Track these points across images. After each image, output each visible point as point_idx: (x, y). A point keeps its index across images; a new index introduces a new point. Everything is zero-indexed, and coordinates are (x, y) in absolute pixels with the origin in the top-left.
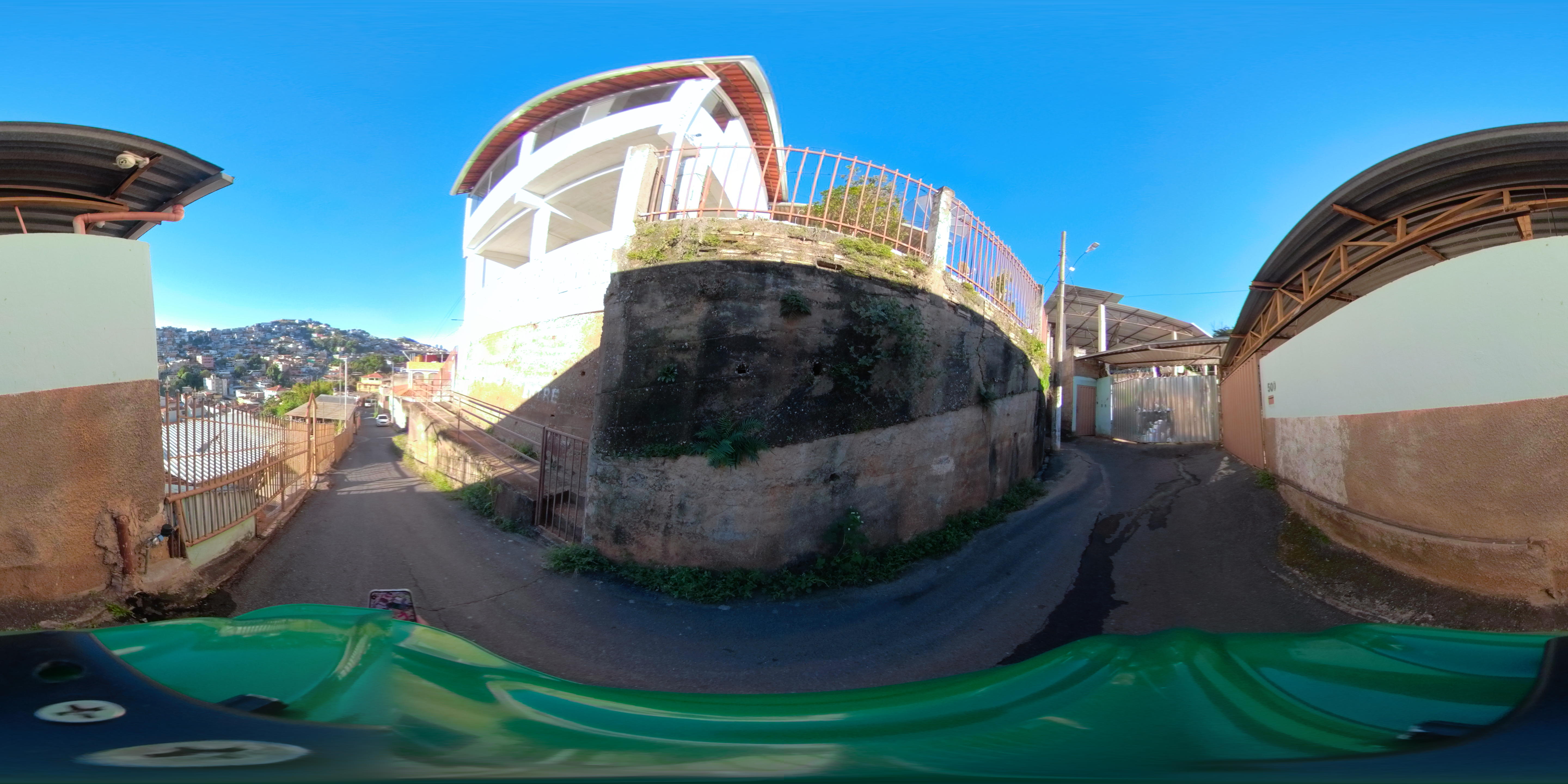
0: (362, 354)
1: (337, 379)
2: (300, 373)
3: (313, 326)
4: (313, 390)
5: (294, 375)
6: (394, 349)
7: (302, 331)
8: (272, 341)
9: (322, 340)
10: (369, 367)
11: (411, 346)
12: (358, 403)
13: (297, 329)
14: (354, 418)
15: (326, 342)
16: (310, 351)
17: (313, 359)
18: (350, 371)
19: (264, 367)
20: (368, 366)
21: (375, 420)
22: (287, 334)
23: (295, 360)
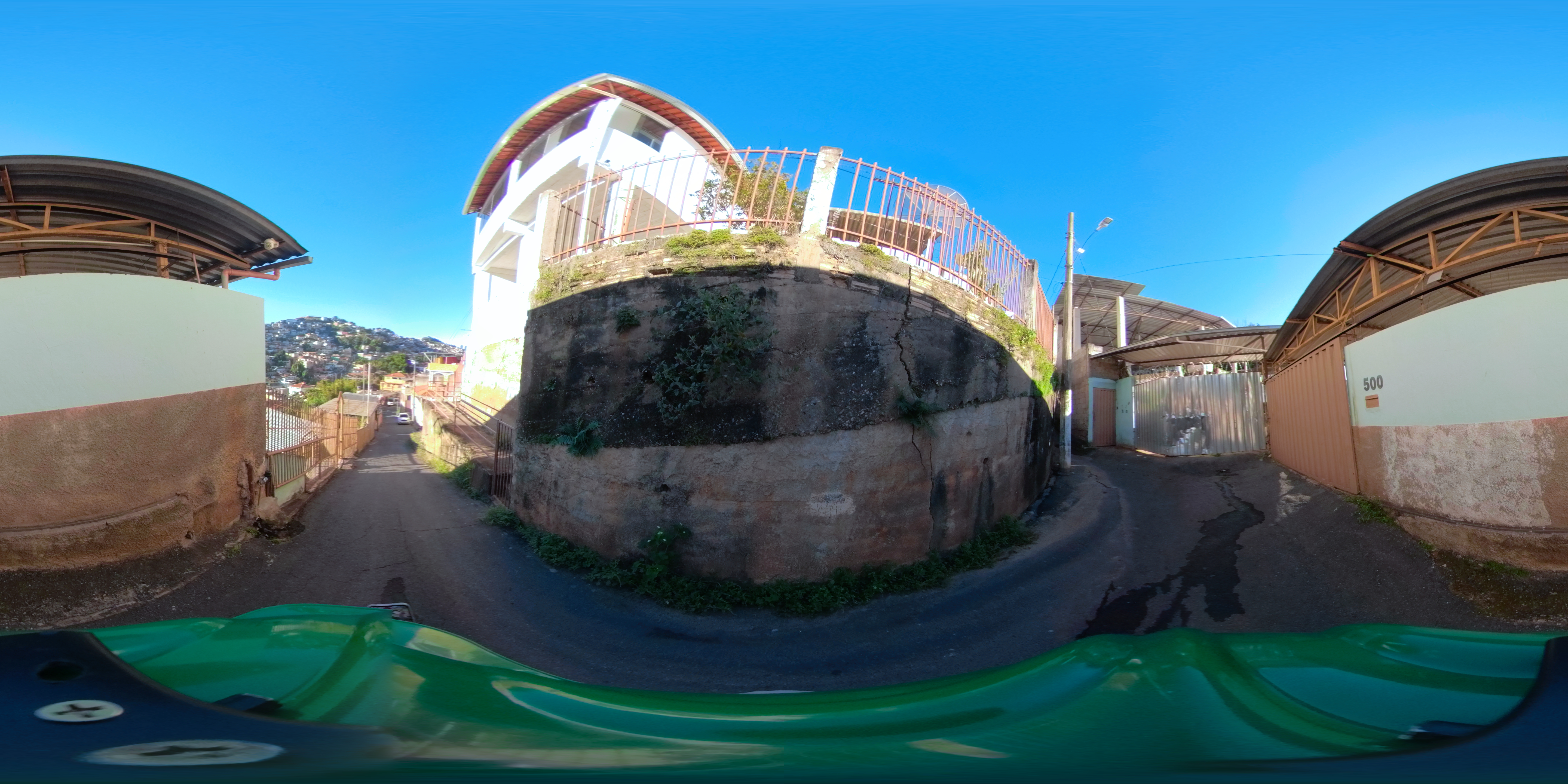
0: (387, 353)
1: (362, 377)
2: (324, 370)
3: (339, 323)
4: (338, 388)
5: (318, 372)
6: (419, 349)
7: (327, 329)
8: (297, 338)
9: (347, 338)
10: (394, 366)
11: (436, 346)
12: (381, 401)
13: (323, 326)
14: (376, 415)
15: (351, 340)
16: (335, 349)
17: (337, 356)
18: (374, 370)
19: (288, 363)
20: (392, 365)
21: (397, 418)
22: (312, 331)
23: (319, 357)
